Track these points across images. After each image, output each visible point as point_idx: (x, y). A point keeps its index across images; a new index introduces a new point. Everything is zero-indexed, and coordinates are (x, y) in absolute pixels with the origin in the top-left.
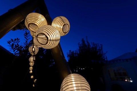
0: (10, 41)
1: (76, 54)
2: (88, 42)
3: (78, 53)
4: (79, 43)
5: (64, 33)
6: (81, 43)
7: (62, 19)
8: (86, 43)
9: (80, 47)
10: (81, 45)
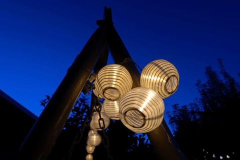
0: (45, 100)
1: (193, 112)
2: (226, 76)
3: (202, 109)
4: (199, 81)
5: (169, 93)
6: (205, 80)
7: (161, 68)
8: (221, 78)
9: (204, 93)
10: (204, 85)
